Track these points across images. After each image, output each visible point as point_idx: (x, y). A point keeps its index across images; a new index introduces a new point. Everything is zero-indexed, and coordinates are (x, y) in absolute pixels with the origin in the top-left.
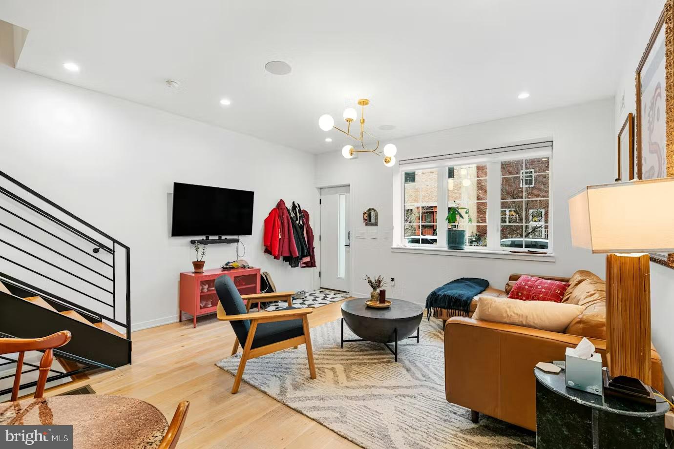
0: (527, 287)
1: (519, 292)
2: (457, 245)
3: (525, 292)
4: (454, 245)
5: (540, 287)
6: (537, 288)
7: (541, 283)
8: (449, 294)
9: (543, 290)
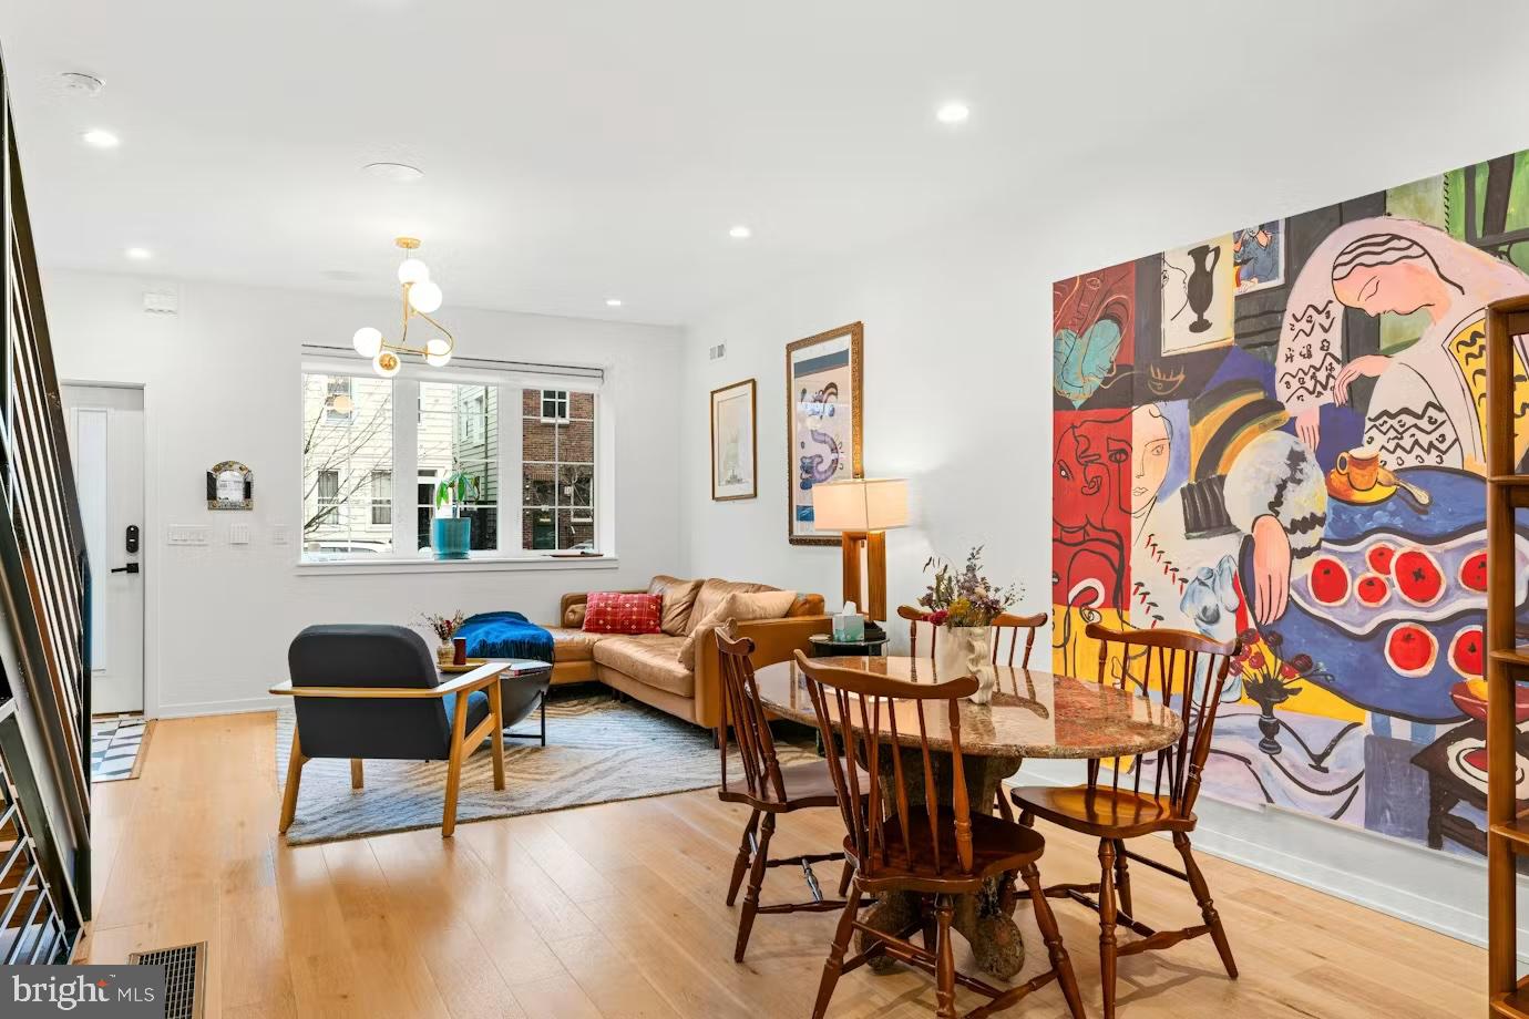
0: (609, 609)
1: (598, 620)
2: (458, 550)
3: (609, 618)
4: (453, 550)
5: (628, 605)
6: (624, 607)
7: (627, 600)
8: (514, 639)
9: (635, 609)
